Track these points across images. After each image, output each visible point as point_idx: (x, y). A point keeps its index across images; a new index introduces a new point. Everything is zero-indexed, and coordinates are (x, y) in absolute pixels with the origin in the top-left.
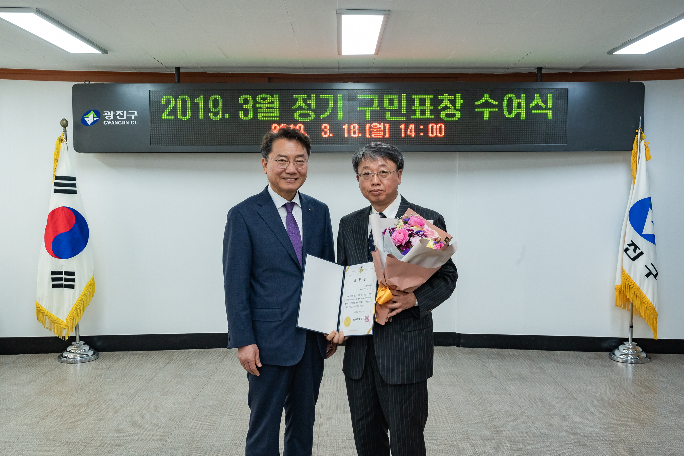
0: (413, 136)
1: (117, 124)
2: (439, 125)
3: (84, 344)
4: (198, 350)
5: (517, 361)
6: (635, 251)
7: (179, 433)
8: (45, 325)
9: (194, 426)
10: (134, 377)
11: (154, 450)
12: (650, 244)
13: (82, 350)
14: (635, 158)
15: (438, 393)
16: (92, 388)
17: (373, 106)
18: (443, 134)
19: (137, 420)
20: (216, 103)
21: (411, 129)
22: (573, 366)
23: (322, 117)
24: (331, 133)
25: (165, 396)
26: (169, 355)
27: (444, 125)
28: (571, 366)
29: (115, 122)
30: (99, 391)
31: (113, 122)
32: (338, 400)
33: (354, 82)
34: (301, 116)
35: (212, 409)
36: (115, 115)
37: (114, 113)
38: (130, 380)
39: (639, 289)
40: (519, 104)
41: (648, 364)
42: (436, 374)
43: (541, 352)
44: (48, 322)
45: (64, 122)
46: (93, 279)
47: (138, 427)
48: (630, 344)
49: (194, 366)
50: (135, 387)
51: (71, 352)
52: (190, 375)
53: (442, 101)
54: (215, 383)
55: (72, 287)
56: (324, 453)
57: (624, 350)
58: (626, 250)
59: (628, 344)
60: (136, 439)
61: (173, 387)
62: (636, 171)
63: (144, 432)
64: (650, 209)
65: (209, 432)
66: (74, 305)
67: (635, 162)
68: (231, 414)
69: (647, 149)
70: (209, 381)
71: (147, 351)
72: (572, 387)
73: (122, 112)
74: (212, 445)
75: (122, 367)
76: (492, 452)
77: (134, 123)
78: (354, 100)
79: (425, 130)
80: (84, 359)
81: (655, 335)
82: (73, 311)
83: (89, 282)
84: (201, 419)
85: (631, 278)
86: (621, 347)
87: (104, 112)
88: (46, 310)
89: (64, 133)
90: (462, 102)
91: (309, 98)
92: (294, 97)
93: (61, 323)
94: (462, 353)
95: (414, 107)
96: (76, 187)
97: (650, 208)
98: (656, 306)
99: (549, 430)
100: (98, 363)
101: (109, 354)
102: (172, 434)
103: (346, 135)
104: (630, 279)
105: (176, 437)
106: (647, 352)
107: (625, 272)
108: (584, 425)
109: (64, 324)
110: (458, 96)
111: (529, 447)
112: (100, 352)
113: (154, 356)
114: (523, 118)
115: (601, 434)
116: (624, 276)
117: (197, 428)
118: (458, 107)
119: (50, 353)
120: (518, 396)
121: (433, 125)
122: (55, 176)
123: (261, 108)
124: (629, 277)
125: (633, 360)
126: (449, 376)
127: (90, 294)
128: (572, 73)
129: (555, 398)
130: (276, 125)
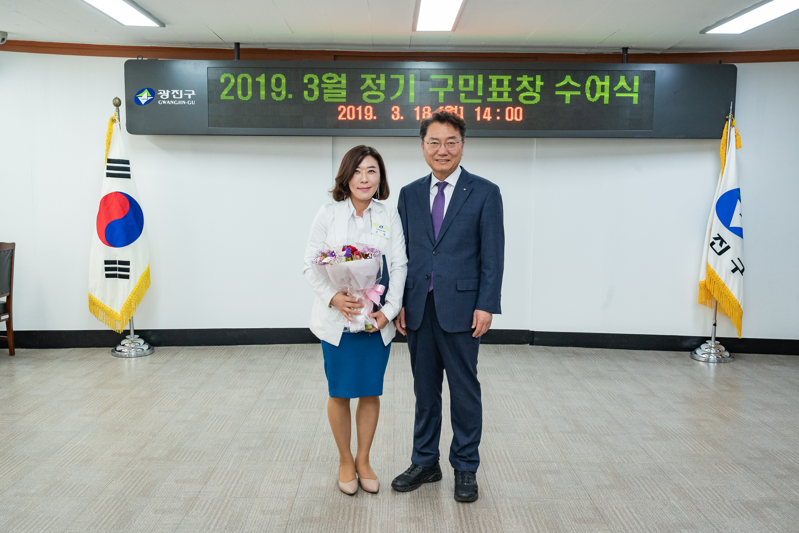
0: (489, 120)
1: (173, 104)
2: (517, 108)
3: (138, 338)
4: (258, 346)
5: (594, 360)
6: (721, 245)
7: (249, 424)
8: (98, 317)
9: (264, 418)
10: (194, 371)
11: (225, 440)
12: (738, 238)
13: (136, 344)
14: (724, 146)
15: (514, 389)
16: (152, 381)
17: (447, 87)
18: (521, 118)
19: (204, 412)
20: (278, 83)
21: (487, 113)
22: (652, 365)
23: (392, 98)
24: (402, 116)
25: (229, 390)
26: (228, 351)
27: (522, 108)
28: (651, 365)
29: (171, 101)
30: (160, 384)
31: (168, 101)
33: (426, 61)
34: (370, 97)
35: (281, 402)
36: (170, 94)
37: (170, 92)
38: (191, 374)
39: (725, 285)
40: (603, 87)
41: (731, 363)
42: (510, 371)
43: (619, 351)
44: (101, 313)
45: (117, 101)
46: (149, 270)
48: (713, 343)
49: (256, 362)
50: (197, 381)
51: (126, 346)
52: (253, 370)
53: (521, 82)
54: (280, 377)
55: (127, 277)
57: (706, 349)
58: (712, 244)
59: (711, 343)
60: (206, 430)
61: (237, 381)
62: (725, 160)
63: (213, 424)
64: (738, 200)
65: (280, 424)
66: (129, 296)
67: (725, 150)
68: (301, 407)
69: (738, 137)
70: (273, 375)
71: (204, 347)
72: (653, 385)
73: (179, 91)
74: (285, 436)
75: (180, 361)
76: (573, 444)
77: (191, 103)
78: (427, 80)
79: (503, 114)
80: (139, 353)
81: (740, 333)
82: (128, 302)
83: (145, 272)
84: (270, 411)
85: (716, 274)
86: (703, 346)
87: (159, 90)
88: (99, 301)
89: (117, 112)
90: (542, 83)
91: (378, 78)
92: (363, 76)
93: (116, 315)
94: (536, 351)
95: (490, 89)
96: (130, 171)
98: (741, 304)
99: (630, 425)
100: (154, 357)
101: (165, 349)
102: (242, 425)
103: (418, 118)
104: (715, 274)
105: (247, 429)
106: (730, 351)
107: (710, 267)
108: (666, 420)
109: (118, 316)
110: (538, 77)
111: (610, 440)
112: (155, 346)
113: (212, 351)
114: (606, 101)
115: (684, 429)
116: (709, 271)
117: (267, 420)
118: (538, 89)
119: (102, 347)
120: (598, 393)
121: (511, 108)
122: (108, 159)
123: (327, 88)
124: (714, 273)
125: (715, 359)
126: (524, 373)
127: (146, 285)
128: (660, 54)
129: (635, 395)
130: (343, 107)
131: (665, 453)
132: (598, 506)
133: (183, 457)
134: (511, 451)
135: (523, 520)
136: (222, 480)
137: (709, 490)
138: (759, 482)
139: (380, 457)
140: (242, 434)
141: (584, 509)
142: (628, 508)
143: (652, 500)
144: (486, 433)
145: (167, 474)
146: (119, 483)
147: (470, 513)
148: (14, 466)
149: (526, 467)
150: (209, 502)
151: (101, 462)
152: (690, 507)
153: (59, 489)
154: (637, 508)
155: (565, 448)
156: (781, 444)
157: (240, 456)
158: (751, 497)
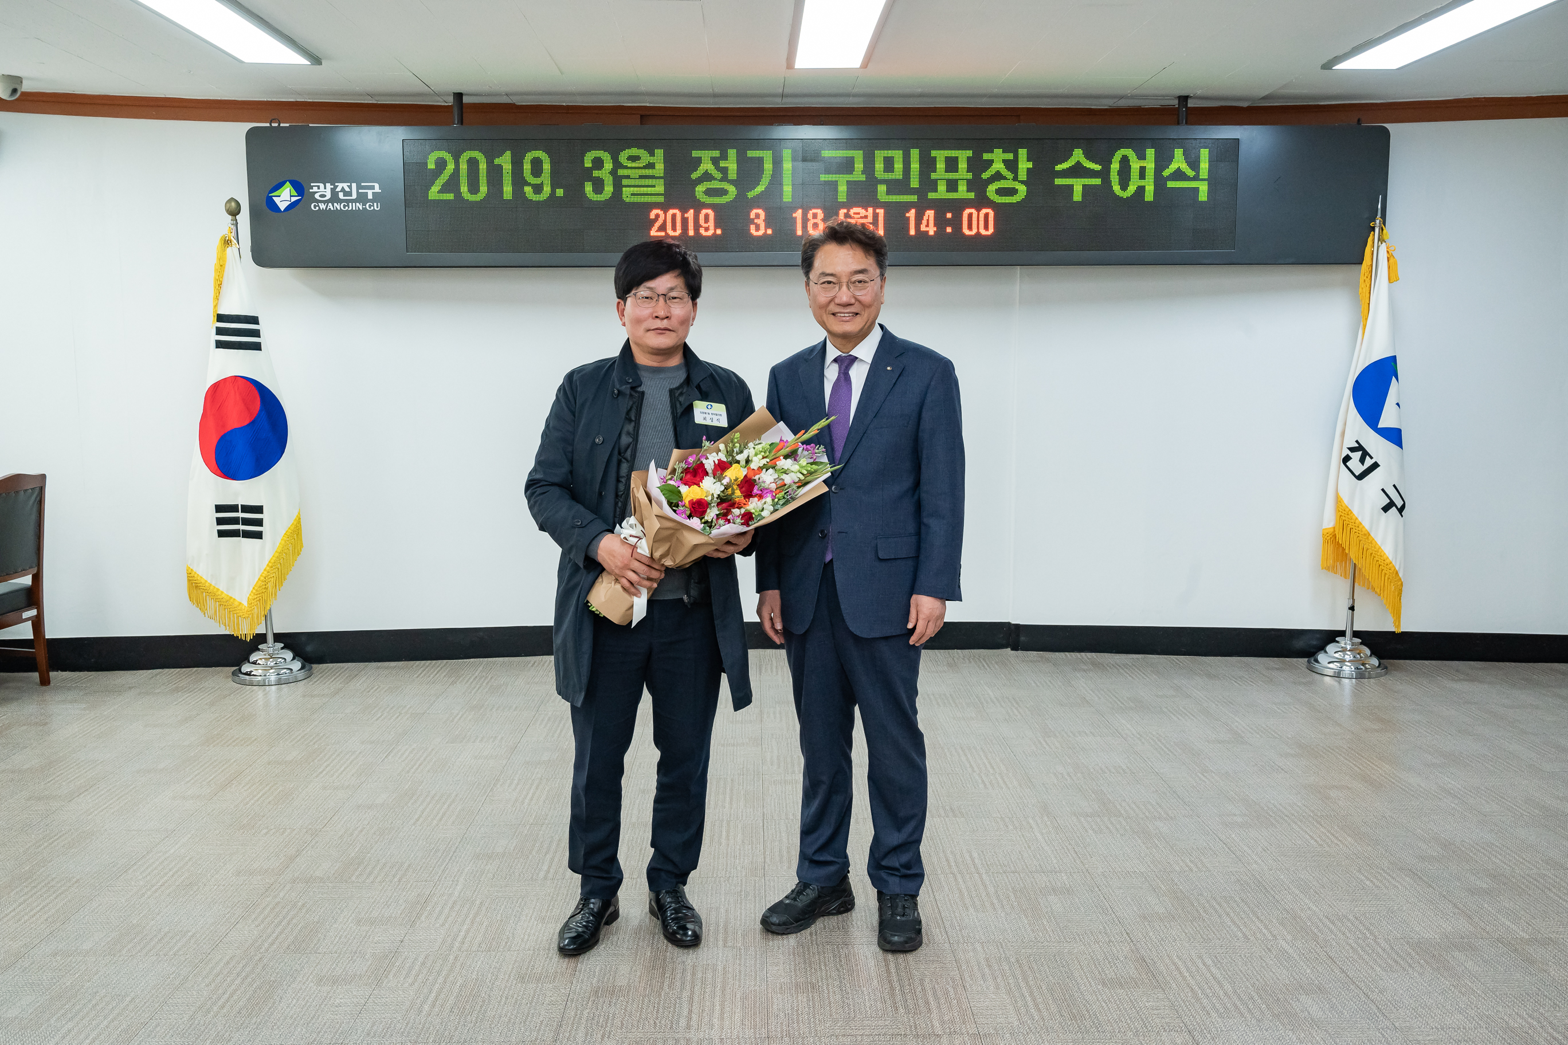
0: (931, 233)
1: (339, 209)
2: (984, 211)
3: (282, 648)
4: (507, 659)
5: (1129, 675)
6: (1362, 461)
7: (492, 810)
8: (206, 611)
9: (520, 798)
10: (388, 709)
11: (449, 841)
12: (1393, 447)
13: (279, 660)
14: (1367, 277)
15: (984, 734)
16: (308, 730)
17: (852, 174)
18: (991, 231)
19: (407, 787)
20: (537, 167)
21: (928, 220)
22: (1239, 684)
23: (750, 195)
24: (769, 228)
25: (454, 745)
26: (452, 669)
27: (993, 211)
28: (1236, 684)
29: (335, 204)
30: (323, 735)
31: (330, 204)
32: (793, 749)
33: (813, 124)
34: (709, 192)
35: (551, 767)
36: (333, 191)
37: (332, 187)
38: (382, 715)
39: (1369, 535)
40: (1142, 172)
41: (1382, 679)
42: (977, 700)
43: (1177, 660)
44: (210, 604)
45: (233, 204)
46: (299, 521)
47: (412, 801)
48: (1349, 642)
49: (503, 690)
50: (393, 728)
51: (259, 664)
52: (497, 706)
53: (991, 162)
54: (549, 720)
55: (258, 535)
56: (777, 843)
57: (1335, 653)
58: (1346, 459)
59: (1345, 642)
60: (412, 821)
61: (468, 727)
62: (1369, 304)
63: (425, 809)
64: (1394, 379)
65: (550, 808)
66: (262, 571)
67: (1368, 285)
69: (1391, 261)
70: (536, 716)
71: (405, 663)
72: (1240, 721)
73: (349, 184)
75: (361, 691)
76: (1097, 838)
77: (372, 208)
78: (815, 161)
79: (957, 223)
80: (284, 677)
81: (1397, 624)
82: (261, 582)
83: (291, 526)
84: (532, 785)
85: (1354, 515)
86: (1331, 648)
87: (312, 184)
88: (206, 581)
89: (232, 226)
90: (1030, 165)
91: (724, 157)
92: (695, 154)
93: (238, 606)
94: (1023, 661)
95: (933, 176)
96: (260, 337)
97: (1393, 377)
98: (1399, 567)
99: (1201, 798)
100: (313, 684)
101: (332, 668)
102: (480, 812)
103: (799, 233)
104: (1352, 515)
105: (489, 818)
106: (1380, 657)
107: (1343, 501)
108: (1267, 789)
109: (243, 608)
110: (1023, 153)
111: (1164, 828)
112: (313, 663)
113: (420, 672)
114: (1149, 196)
115: (1300, 804)
116: (1341, 510)
117: (527, 801)
118: (1023, 175)
119: (215, 667)
120: (1138, 738)
121: (973, 211)
122: (218, 315)
123: (628, 177)
124: (1349, 512)
125: (1353, 671)
126: (1003, 704)
127: (294, 550)
128: (1248, 107)
129: (1208, 742)
130: (658, 211)
131: (1265, 851)
132: (1145, 954)
133: (370, 874)
134: (982, 852)
135: (1007, 984)
136: (443, 917)
137: (1349, 920)
138: (1440, 903)
139: (739, 868)
140: (480, 829)
141: (1119, 961)
142: (1200, 957)
143: (1244, 942)
144: (935, 819)
145: (340, 908)
146: (249, 926)
147: (909, 973)
148: (51, 898)
149: (1009, 882)
150: (421, 960)
151: (216, 887)
152: (1315, 954)
153: (136, 940)
154: (1216, 958)
155: (1082, 845)
156: (1477, 831)
157: (477, 871)
158: (1425, 931)
